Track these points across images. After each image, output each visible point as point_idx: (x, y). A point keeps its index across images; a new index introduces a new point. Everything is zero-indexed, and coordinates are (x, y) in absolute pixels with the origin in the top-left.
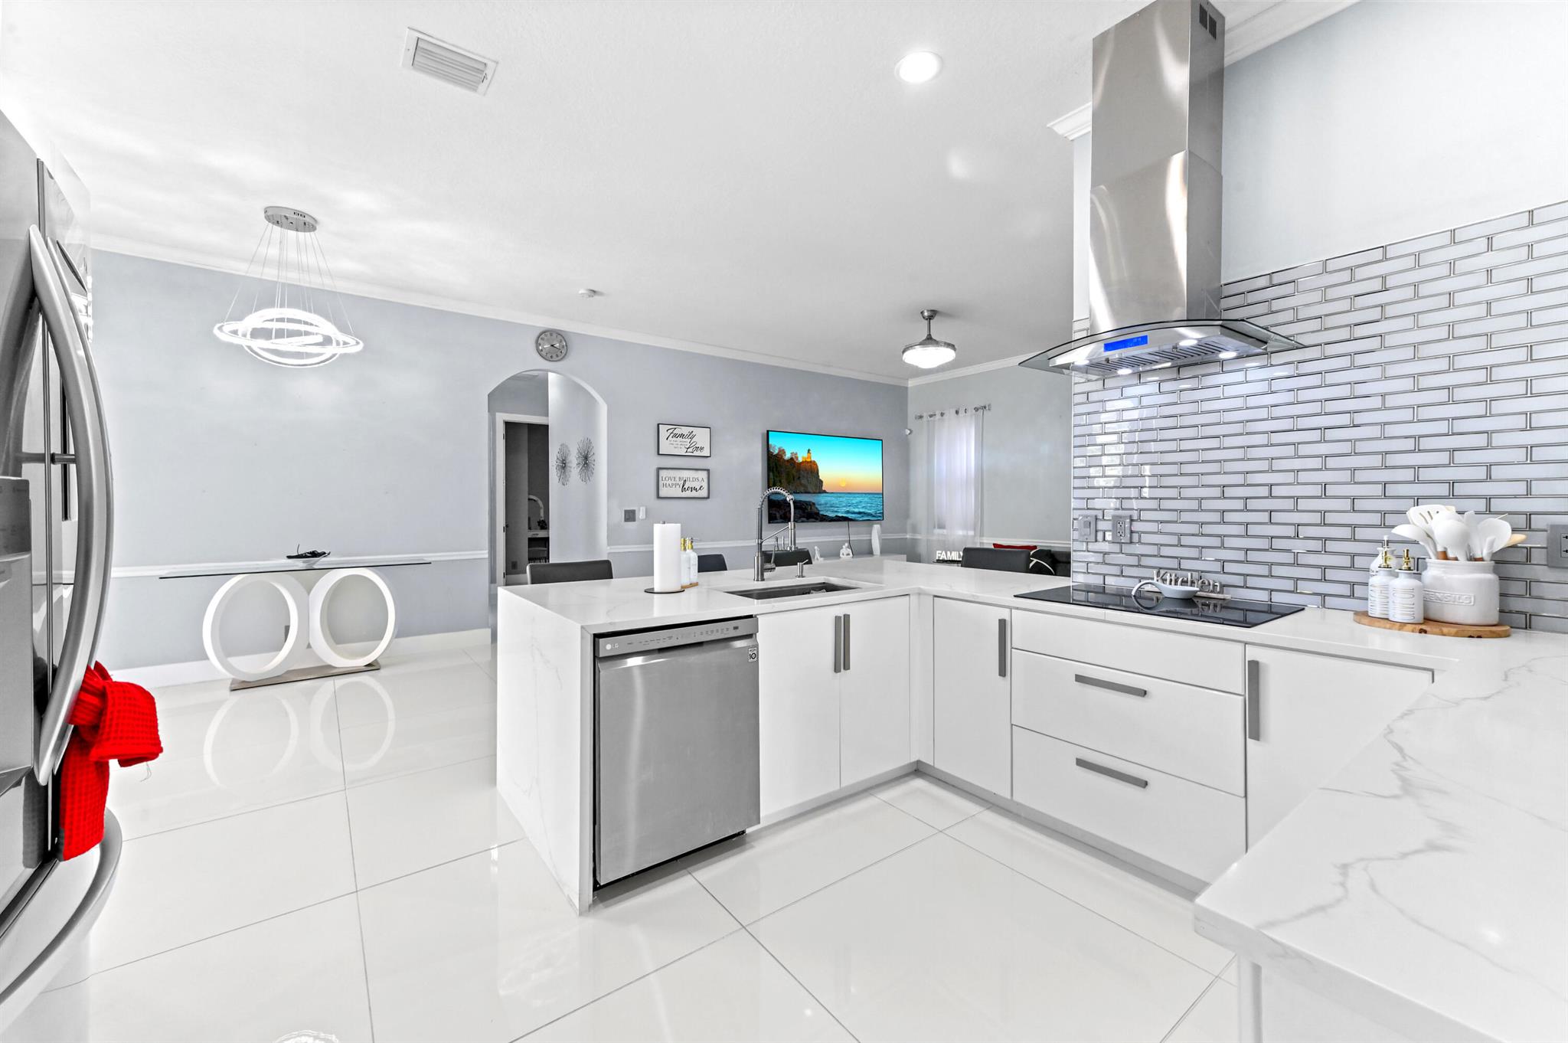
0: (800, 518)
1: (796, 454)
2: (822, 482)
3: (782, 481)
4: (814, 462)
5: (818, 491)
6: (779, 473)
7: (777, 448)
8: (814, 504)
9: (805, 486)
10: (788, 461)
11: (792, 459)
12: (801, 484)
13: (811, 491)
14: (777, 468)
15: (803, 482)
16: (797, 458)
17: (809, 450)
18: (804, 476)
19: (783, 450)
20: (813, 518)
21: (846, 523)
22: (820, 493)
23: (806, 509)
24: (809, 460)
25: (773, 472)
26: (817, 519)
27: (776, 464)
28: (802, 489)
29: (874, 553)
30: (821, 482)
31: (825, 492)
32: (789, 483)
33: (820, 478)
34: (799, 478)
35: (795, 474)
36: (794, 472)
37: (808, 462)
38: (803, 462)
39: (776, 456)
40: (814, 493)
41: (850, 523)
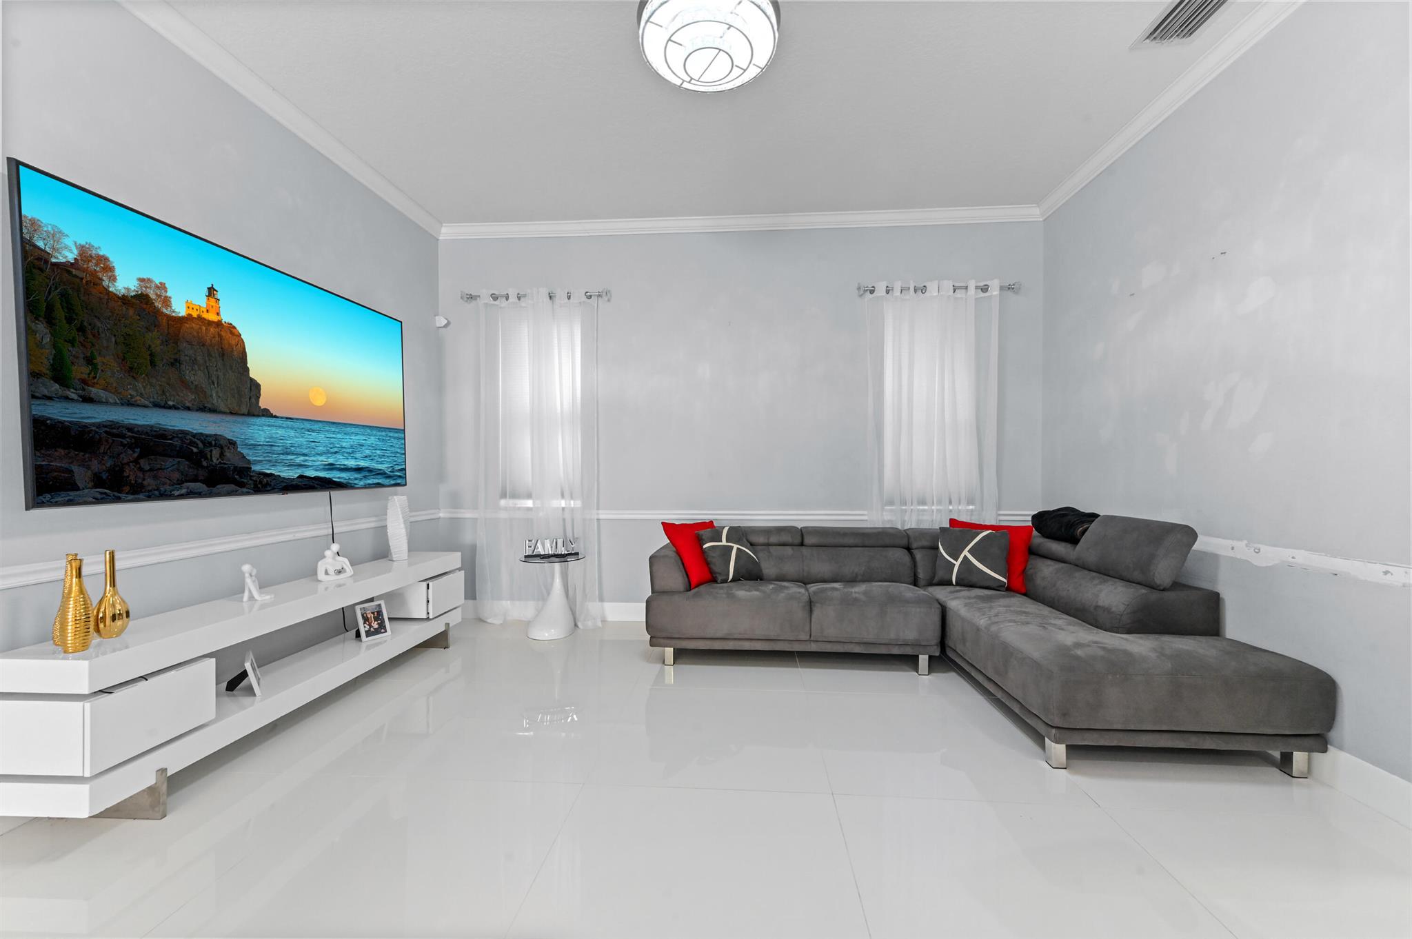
0: (180, 482)
1: (162, 287)
2: (258, 386)
3: (99, 360)
4: (231, 328)
5: (245, 410)
6: (81, 329)
7: (68, 242)
8: (232, 443)
9: (198, 390)
10: (125, 300)
11: (142, 298)
12: (185, 384)
13: (222, 407)
14: (69, 308)
15: (189, 376)
16: (167, 301)
17: (211, 291)
18: (195, 362)
19: (103, 260)
20: (228, 480)
21: (322, 496)
22: (250, 414)
23: (202, 454)
24: (212, 317)
25: (50, 321)
26: (242, 485)
27: (64, 295)
28: (189, 398)
29: (395, 557)
30: (255, 387)
31: (266, 413)
32: (132, 371)
33: (252, 375)
34: (175, 363)
35: (157, 346)
36: (154, 340)
37: (210, 323)
38: (189, 318)
39: (65, 268)
40: (231, 413)
41: (336, 494)
